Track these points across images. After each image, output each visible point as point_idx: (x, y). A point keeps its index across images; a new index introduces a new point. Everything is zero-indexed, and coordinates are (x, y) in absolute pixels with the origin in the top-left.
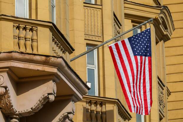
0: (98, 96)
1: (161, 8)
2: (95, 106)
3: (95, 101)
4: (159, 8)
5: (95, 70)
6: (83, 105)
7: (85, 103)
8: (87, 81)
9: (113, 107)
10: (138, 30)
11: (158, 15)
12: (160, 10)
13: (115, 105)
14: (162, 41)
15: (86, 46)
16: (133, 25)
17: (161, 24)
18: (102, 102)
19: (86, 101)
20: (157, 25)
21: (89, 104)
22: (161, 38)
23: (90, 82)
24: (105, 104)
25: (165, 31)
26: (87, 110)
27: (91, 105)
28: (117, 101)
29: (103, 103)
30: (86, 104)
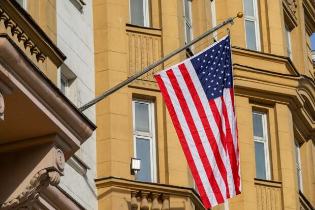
0: (156, 182)
1: (300, 78)
2: (148, 201)
3: (149, 193)
4: (296, 78)
5: (151, 141)
6: (125, 198)
7: (130, 195)
8: (135, 157)
9: (184, 202)
10: (263, 116)
11: (295, 89)
12: (298, 80)
13: (187, 200)
14: (310, 141)
15: (133, 100)
16: (252, 106)
17: (302, 107)
18: (162, 194)
19: (131, 192)
20: (296, 108)
21: (138, 198)
22: (308, 136)
23: (139, 159)
24: (169, 197)
25: (313, 124)
26: (132, 208)
27: (142, 198)
28: (190, 191)
29: (164, 195)
30: (132, 197)
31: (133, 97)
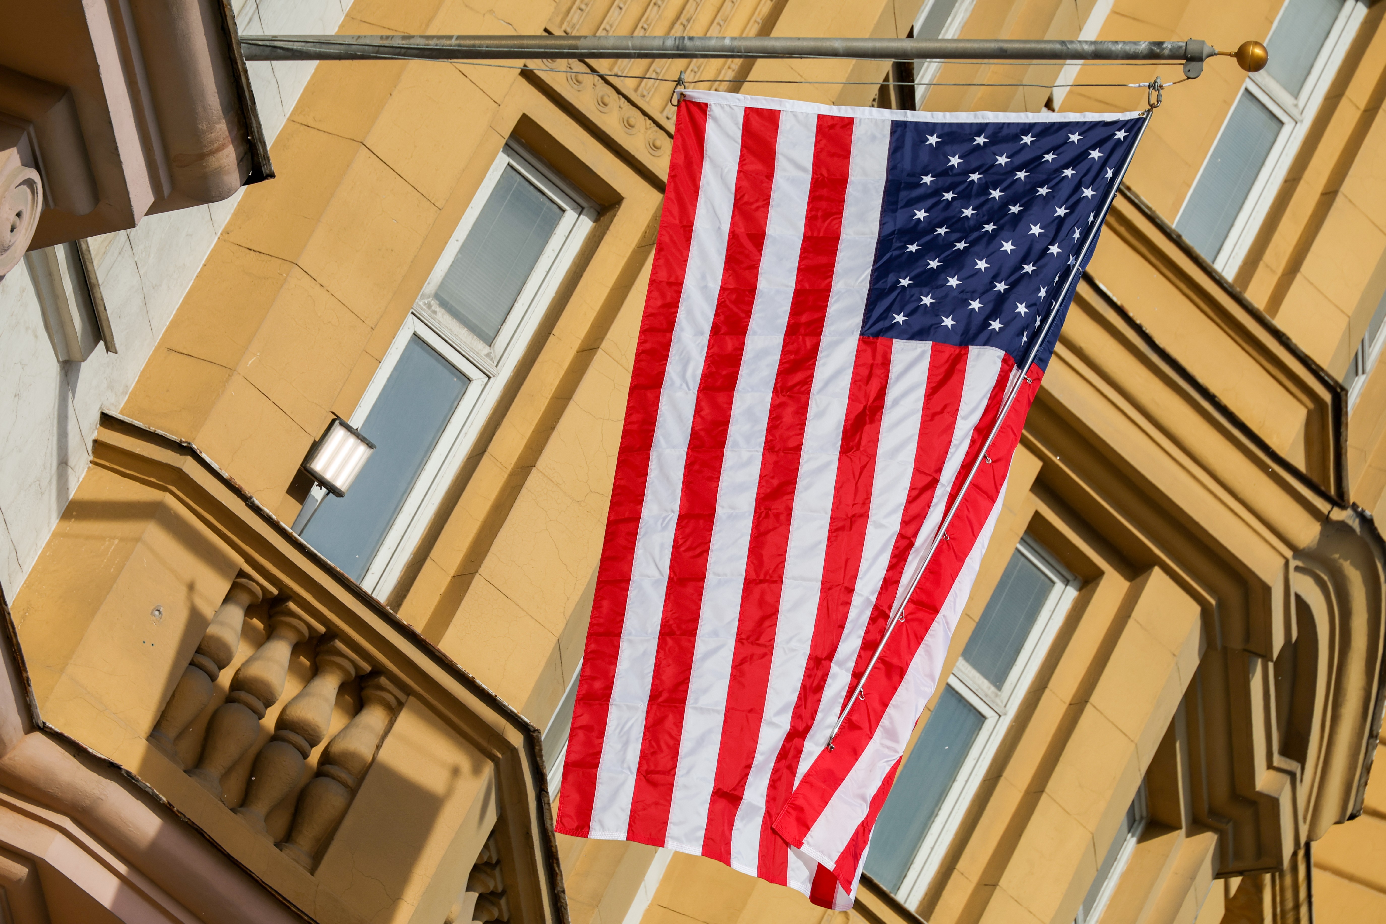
0: (382, 596)
1: (1338, 515)
2: (293, 667)
3: (322, 629)
4: (1323, 506)
5: (473, 390)
6: (191, 587)
7: (224, 587)
8: (357, 421)
9: (456, 772)
10: (1059, 585)
11: (1289, 553)
12: (1324, 520)
13: (477, 770)
14: (1208, 840)
15: (508, 148)
16: (1037, 515)
17: (1266, 657)
18: (378, 670)
19: (242, 574)
20: (1236, 643)
21: (256, 622)
22: (1213, 812)
23: (370, 446)
24: (401, 705)
25: (1270, 766)
26: (199, 651)
27: (270, 633)
28: (516, 738)
29: (383, 680)
30: (227, 599)
31: (515, 135)
